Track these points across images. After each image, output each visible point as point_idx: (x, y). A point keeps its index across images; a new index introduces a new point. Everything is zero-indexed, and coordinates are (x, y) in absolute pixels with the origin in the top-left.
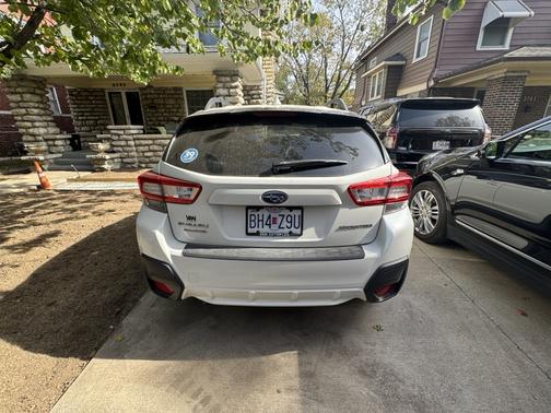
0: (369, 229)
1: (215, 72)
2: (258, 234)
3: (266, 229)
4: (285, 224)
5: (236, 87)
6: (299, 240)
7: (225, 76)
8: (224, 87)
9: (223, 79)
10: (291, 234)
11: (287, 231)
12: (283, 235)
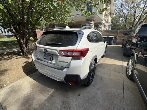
0: (68, 63)
1: (86, 20)
2: (45, 59)
3: (47, 58)
4: (50, 58)
5: (91, 23)
6: (52, 62)
7: (89, 21)
8: (88, 24)
9: (88, 21)
10: (51, 60)
11: (50, 59)
12: (49, 60)
